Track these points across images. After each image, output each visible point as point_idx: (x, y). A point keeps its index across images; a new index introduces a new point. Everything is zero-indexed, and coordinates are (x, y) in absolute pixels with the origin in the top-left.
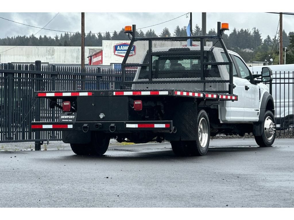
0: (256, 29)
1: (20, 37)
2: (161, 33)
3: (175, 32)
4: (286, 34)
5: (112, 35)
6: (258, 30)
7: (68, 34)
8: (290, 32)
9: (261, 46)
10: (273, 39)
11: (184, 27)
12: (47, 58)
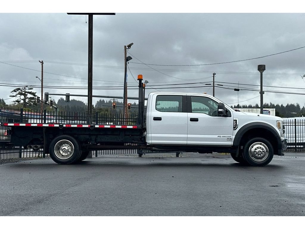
6: (299, 104)
9: (300, 111)
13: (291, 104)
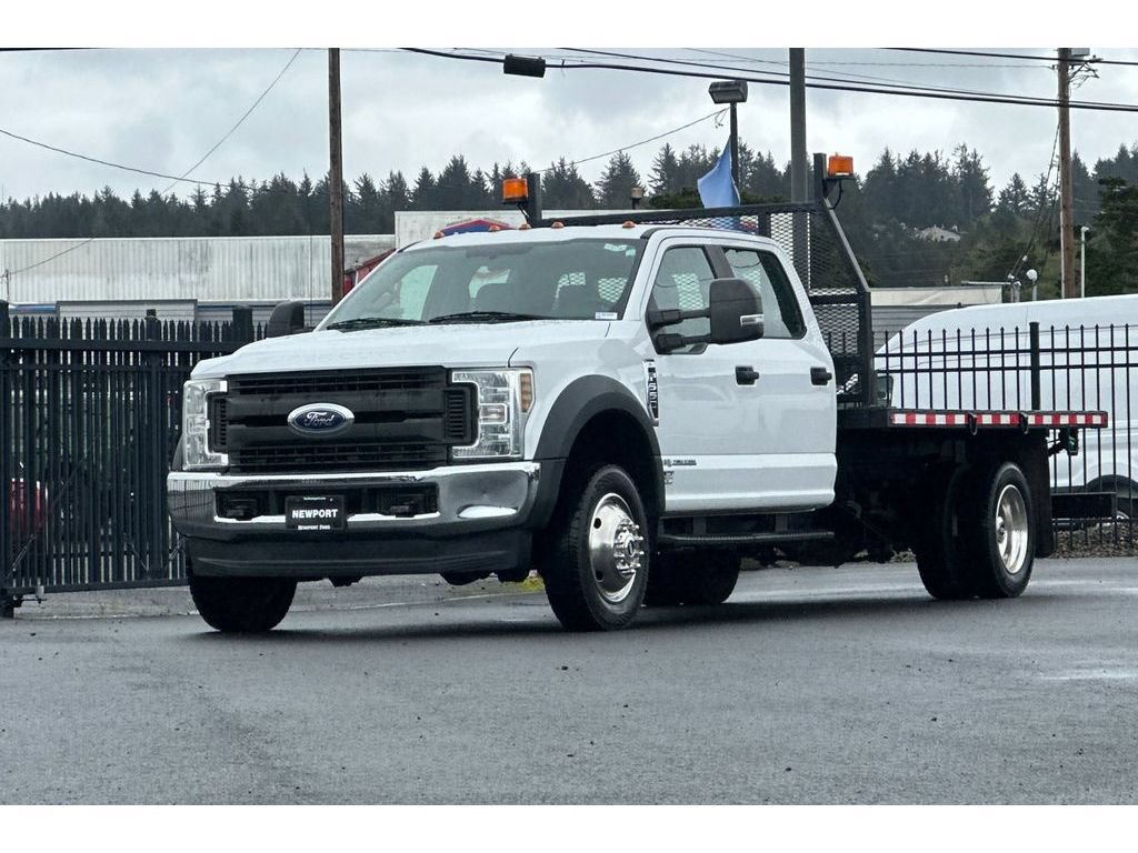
0: (970, 151)
1: (59, 197)
2: (604, 174)
3: (656, 170)
4: (1085, 169)
5: (412, 185)
6: (975, 156)
7: (242, 185)
8: (1100, 162)
9: (988, 217)
10: (1036, 190)
11: (692, 148)
12: (181, 282)
13: (914, 157)
